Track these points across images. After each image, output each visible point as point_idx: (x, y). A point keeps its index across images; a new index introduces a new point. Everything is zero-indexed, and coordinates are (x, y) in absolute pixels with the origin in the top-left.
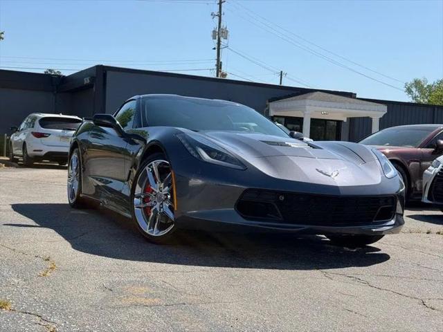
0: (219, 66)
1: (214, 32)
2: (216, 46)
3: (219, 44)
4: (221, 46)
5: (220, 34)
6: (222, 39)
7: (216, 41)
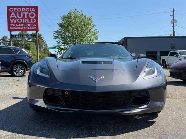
0: (174, 32)
1: (172, 21)
2: (173, 26)
3: (174, 25)
4: (174, 26)
5: (174, 22)
6: (175, 23)
7: (173, 24)
